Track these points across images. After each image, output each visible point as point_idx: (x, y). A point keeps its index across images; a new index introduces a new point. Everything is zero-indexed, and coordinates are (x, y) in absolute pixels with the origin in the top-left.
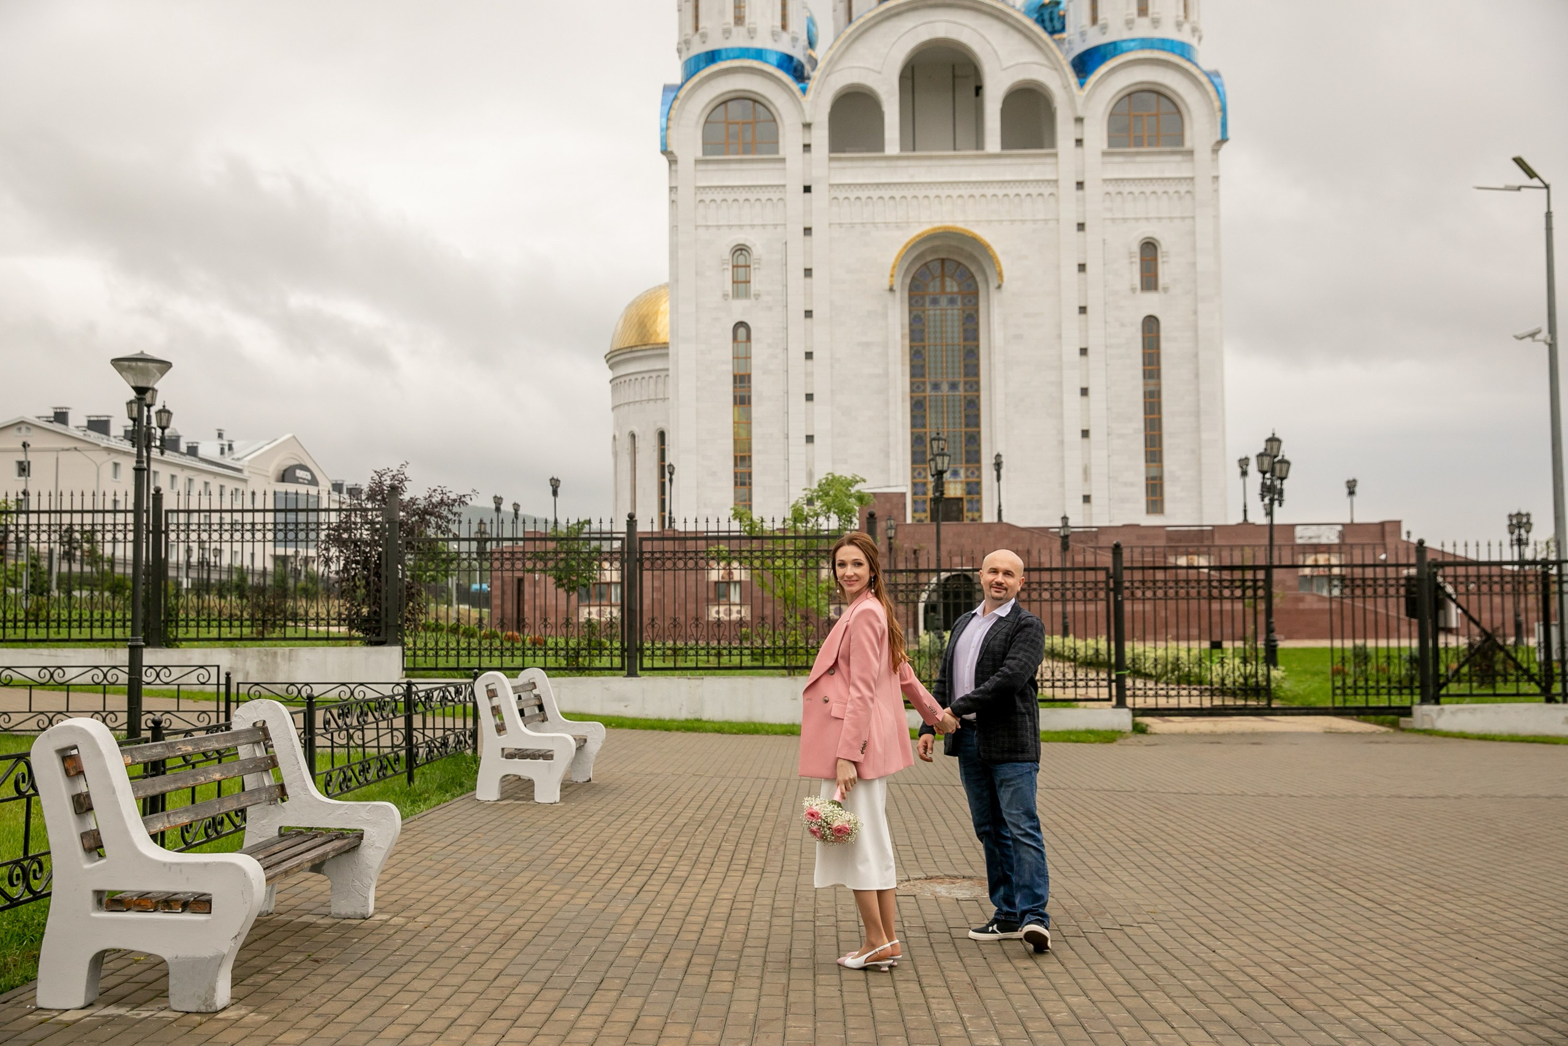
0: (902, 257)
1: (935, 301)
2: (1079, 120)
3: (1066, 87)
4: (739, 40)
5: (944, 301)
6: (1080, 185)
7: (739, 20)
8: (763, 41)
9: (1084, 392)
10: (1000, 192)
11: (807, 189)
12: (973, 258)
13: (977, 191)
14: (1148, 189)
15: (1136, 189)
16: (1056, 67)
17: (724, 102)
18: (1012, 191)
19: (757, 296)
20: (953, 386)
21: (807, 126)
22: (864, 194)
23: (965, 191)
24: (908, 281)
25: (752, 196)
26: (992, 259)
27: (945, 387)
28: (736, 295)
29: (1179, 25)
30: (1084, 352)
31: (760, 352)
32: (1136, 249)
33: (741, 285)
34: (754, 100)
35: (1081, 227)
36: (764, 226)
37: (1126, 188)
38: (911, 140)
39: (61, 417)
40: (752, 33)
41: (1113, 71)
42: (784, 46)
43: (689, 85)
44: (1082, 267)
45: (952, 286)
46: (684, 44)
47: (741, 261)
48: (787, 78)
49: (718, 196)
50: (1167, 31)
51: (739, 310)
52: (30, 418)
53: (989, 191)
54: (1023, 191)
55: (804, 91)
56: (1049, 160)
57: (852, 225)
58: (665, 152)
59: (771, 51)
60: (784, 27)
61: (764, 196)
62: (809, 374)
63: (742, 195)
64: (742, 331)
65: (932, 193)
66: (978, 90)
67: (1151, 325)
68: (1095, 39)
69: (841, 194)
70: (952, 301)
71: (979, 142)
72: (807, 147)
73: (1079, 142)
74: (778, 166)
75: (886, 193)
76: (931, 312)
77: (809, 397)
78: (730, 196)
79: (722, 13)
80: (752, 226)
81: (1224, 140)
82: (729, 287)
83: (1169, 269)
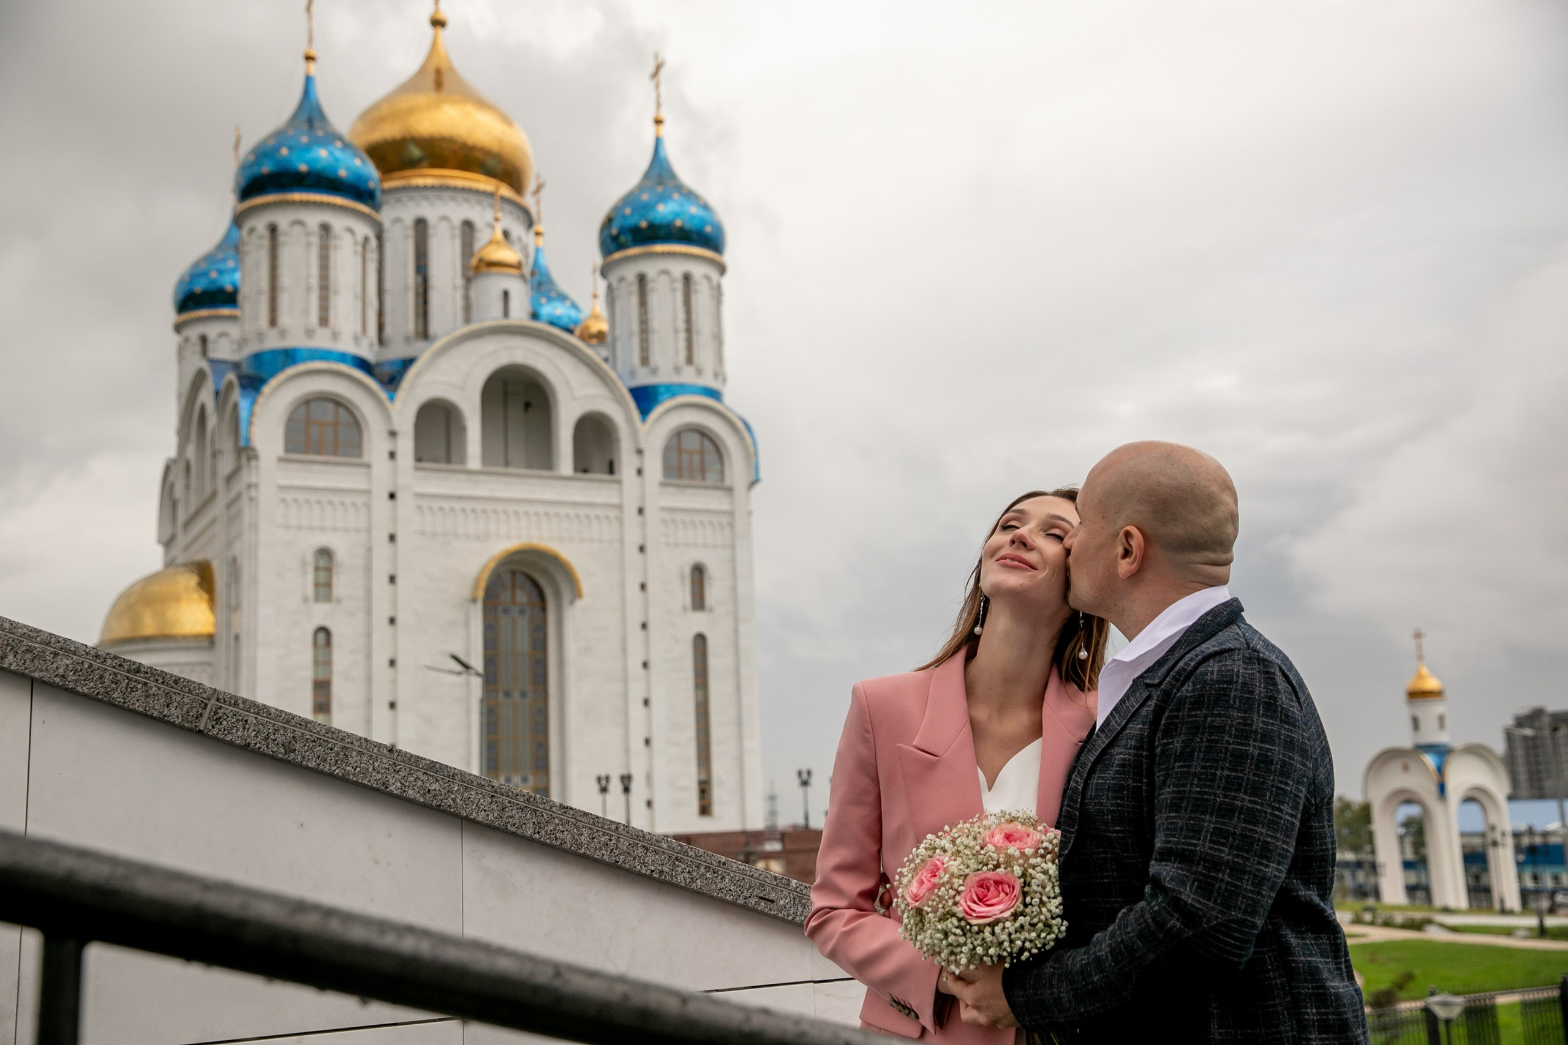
0: (485, 570)
1: (506, 611)
2: (640, 452)
3: (630, 421)
4: (322, 341)
6: (641, 511)
7: (324, 321)
8: (345, 345)
9: (647, 702)
10: (572, 512)
11: (392, 496)
13: (551, 510)
14: (697, 518)
15: (687, 518)
16: (619, 401)
17: (307, 401)
18: (582, 512)
19: (340, 601)
20: (524, 694)
21: (393, 434)
22: (446, 505)
23: (541, 509)
25: (336, 499)
26: (569, 575)
27: (516, 695)
28: (317, 598)
30: (646, 665)
31: (342, 657)
32: (686, 571)
33: (324, 589)
34: (337, 402)
35: (642, 549)
36: (346, 530)
37: (679, 517)
40: (336, 336)
41: (667, 412)
42: (364, 350)
43: (274, 381)
44: (643, 587)
45: (523, 596)
47: (324, 563)
48: (373, 386)
49: (301, 496)
50: (705, 379)
51: (321, 614)
53: (563, 510)
54: (592, 512)
55: (392, 399)
56: (615, 486)
57: (434, 535)
60: (364, 330)
61: (348, 499)
62: (394, 682)
63: (325, 498)
64: (322, 637)
65: (511, 508)
67: (700, 640)
68: (645, 379)
69: (425, 503)
70: (521, 612)
71: (551, 464)
72: (392, 455)
73: (640, 472)
74: (363, 470)
75: (468, 506)
76: (504, 621)
77: (392, 705)
78: (313, 497)
79: (306, 312)
80: (335, 529)
81: (757, 479)
82: (310, 590)
83: (714, 592)
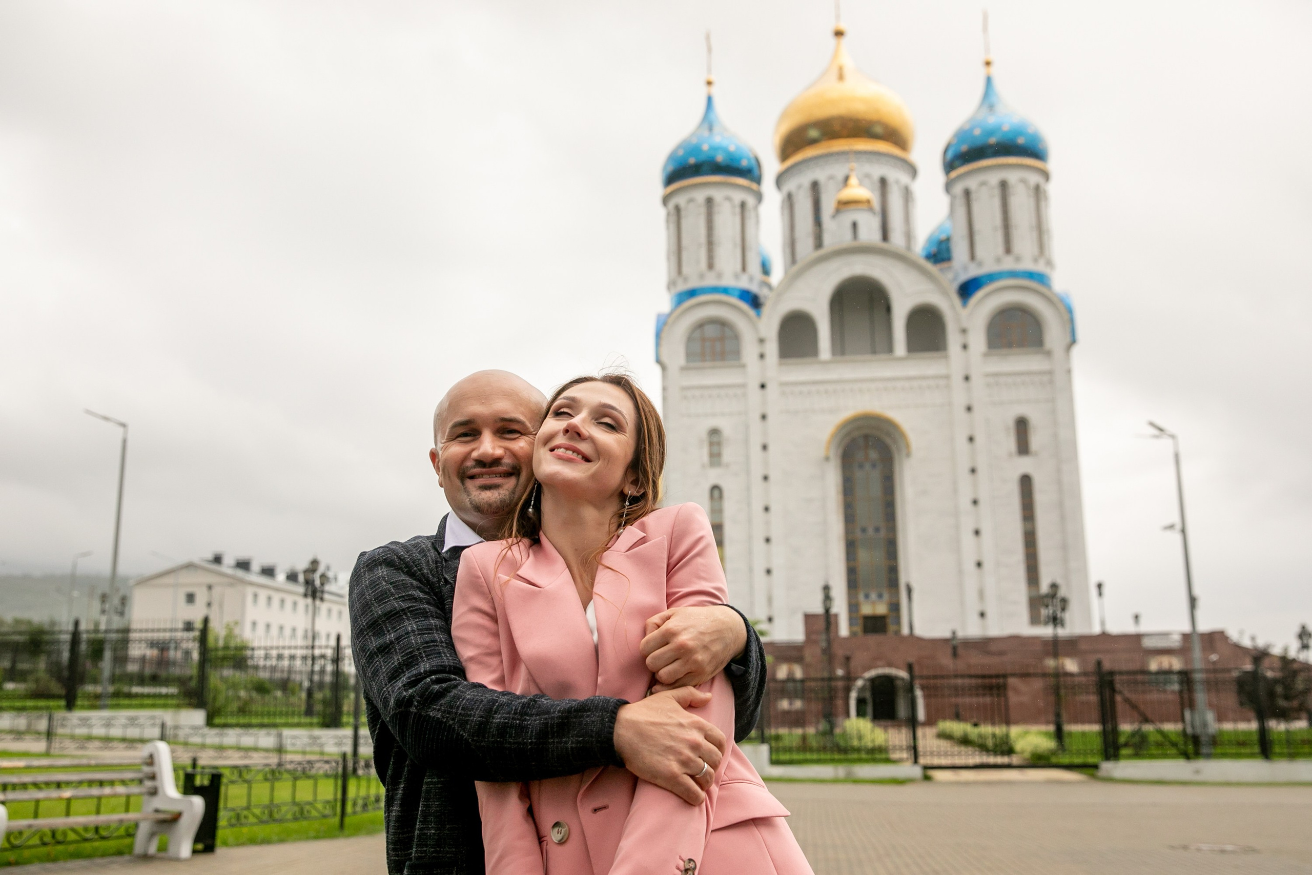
0: (834, 435)
1: (861, 466)
2: (964, 331)
3: (953, 307)
4: (710, 281)
5: (868, 466)
6: (967, 378)
7: (711, 266)
8: (728, 281)
9: (977, 533)
10: (907, 385)
11: (763, 386)
12: (888, 434)
13: (890, 385)
14: (1019, 380)
15: (1010, 380)
16: (944, 293)
17: (701, 325)
18: (916, 384)
19: (727, 466)
20: (877, 530)
21: (762, 341)
22: (805, 389)
23: (881, 385)
24: (840, 451)
25: (722, 392)
26: (902, 435)
27: (871, 531)
28: (711, 465)
29: (1036, 260)
30: (975, 502)
31: (730, 507)
32: (1011, 424)
33: (715, 457)
34: (722, 323)
35: (969, 409)
36: (731, 414)
37: (1003, 380)
38: (840, 347)
39: (218, 560)
40: (719, 276)
41: (987, 295)
42: (744, 283)
43: (674, 315)
44: (971, 439)
45: (873, 455)
46: (671, 284)
47: (715, 439)
48: (744, 306)
49: (697, 393)
50: (1027, 265)
51: (714, 476)
52: (196, 559)
53: (899, 385)
54: (924, 384)
55: (759, 315)
56: (943, 361)
57: (796, 412)
58: (659, 361)
59: (734, 289)
60: (744, 269)
61: (731, 392)
62: (767, 523)
63: (715, 392)
64: (716, 493)
65: (856, 386)
66: (888, 309)
67: (1026, 482)
68: (973, 271)
69: (788, 389)
70: (874, 466)
71: (890, 349)
72: (762, 356)
73: (965, 347)
74: (741, 370)
75: (821, 388)
76: (859, 474)
77: (768, 540)
78: (706, 393)
79: (698, 261)
80: (722, 414)
81: (1073, 341)
82: (706, 458)
83: (1036, 440)
